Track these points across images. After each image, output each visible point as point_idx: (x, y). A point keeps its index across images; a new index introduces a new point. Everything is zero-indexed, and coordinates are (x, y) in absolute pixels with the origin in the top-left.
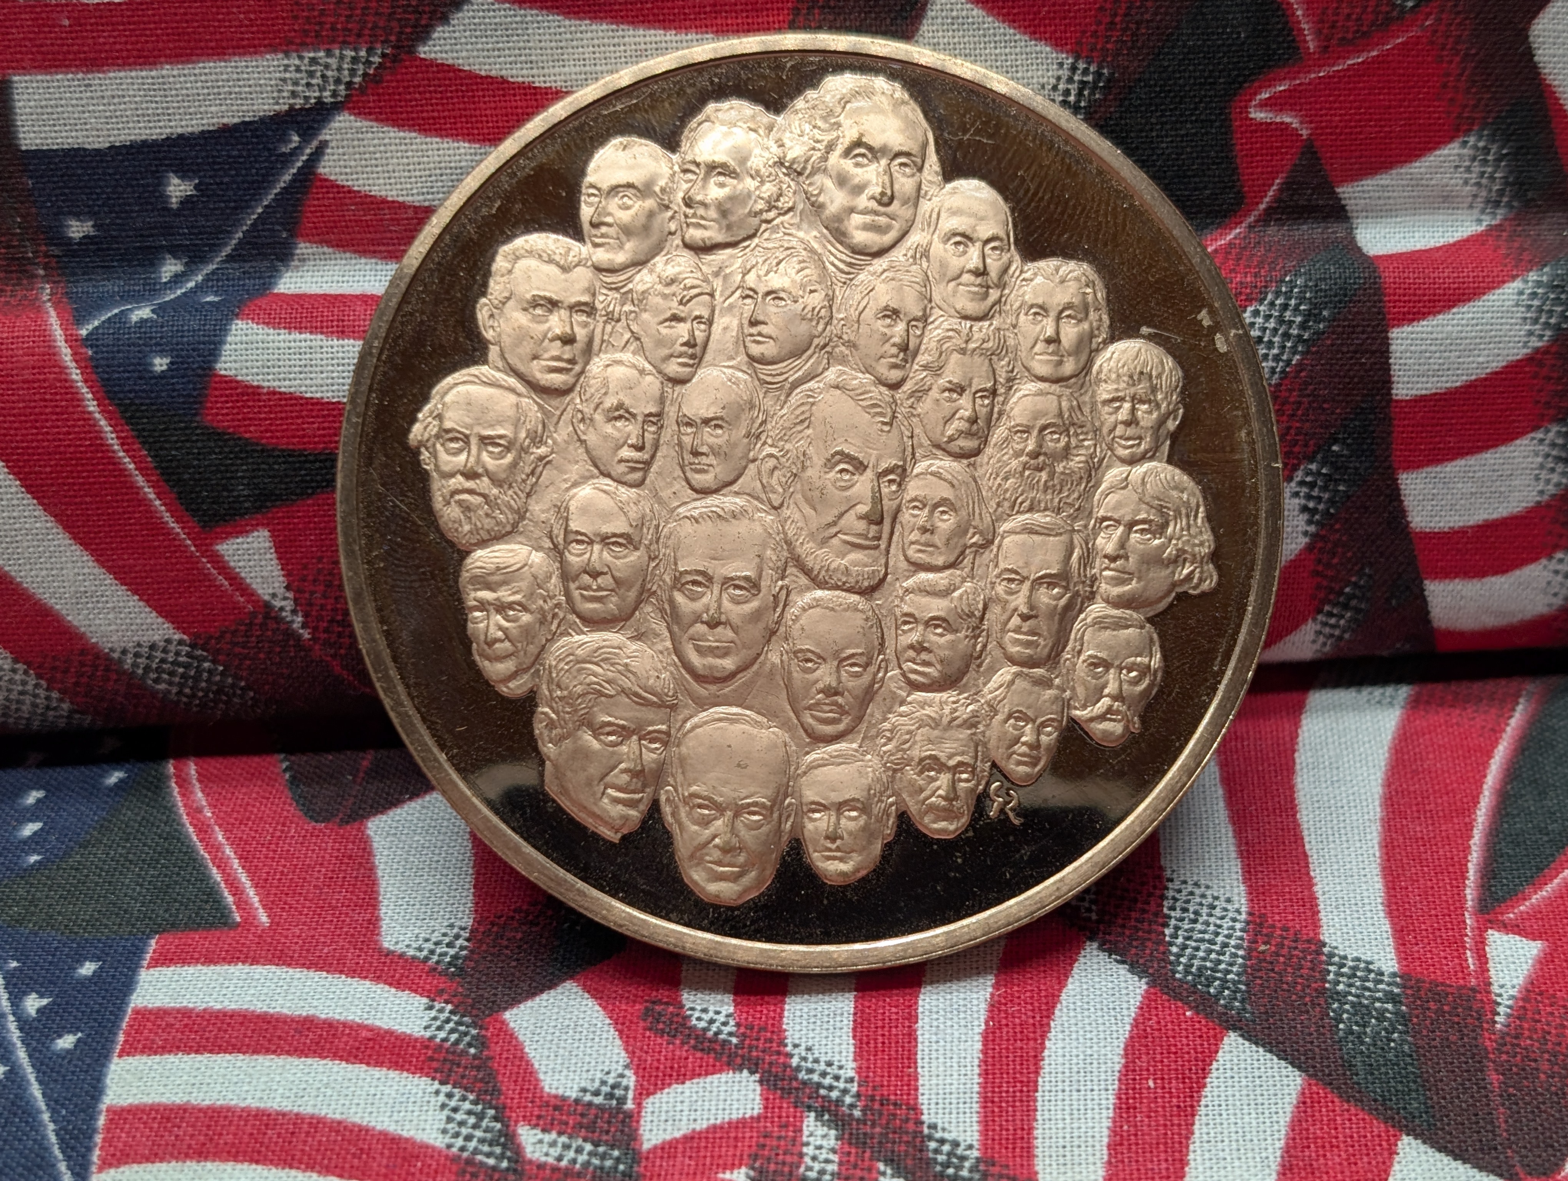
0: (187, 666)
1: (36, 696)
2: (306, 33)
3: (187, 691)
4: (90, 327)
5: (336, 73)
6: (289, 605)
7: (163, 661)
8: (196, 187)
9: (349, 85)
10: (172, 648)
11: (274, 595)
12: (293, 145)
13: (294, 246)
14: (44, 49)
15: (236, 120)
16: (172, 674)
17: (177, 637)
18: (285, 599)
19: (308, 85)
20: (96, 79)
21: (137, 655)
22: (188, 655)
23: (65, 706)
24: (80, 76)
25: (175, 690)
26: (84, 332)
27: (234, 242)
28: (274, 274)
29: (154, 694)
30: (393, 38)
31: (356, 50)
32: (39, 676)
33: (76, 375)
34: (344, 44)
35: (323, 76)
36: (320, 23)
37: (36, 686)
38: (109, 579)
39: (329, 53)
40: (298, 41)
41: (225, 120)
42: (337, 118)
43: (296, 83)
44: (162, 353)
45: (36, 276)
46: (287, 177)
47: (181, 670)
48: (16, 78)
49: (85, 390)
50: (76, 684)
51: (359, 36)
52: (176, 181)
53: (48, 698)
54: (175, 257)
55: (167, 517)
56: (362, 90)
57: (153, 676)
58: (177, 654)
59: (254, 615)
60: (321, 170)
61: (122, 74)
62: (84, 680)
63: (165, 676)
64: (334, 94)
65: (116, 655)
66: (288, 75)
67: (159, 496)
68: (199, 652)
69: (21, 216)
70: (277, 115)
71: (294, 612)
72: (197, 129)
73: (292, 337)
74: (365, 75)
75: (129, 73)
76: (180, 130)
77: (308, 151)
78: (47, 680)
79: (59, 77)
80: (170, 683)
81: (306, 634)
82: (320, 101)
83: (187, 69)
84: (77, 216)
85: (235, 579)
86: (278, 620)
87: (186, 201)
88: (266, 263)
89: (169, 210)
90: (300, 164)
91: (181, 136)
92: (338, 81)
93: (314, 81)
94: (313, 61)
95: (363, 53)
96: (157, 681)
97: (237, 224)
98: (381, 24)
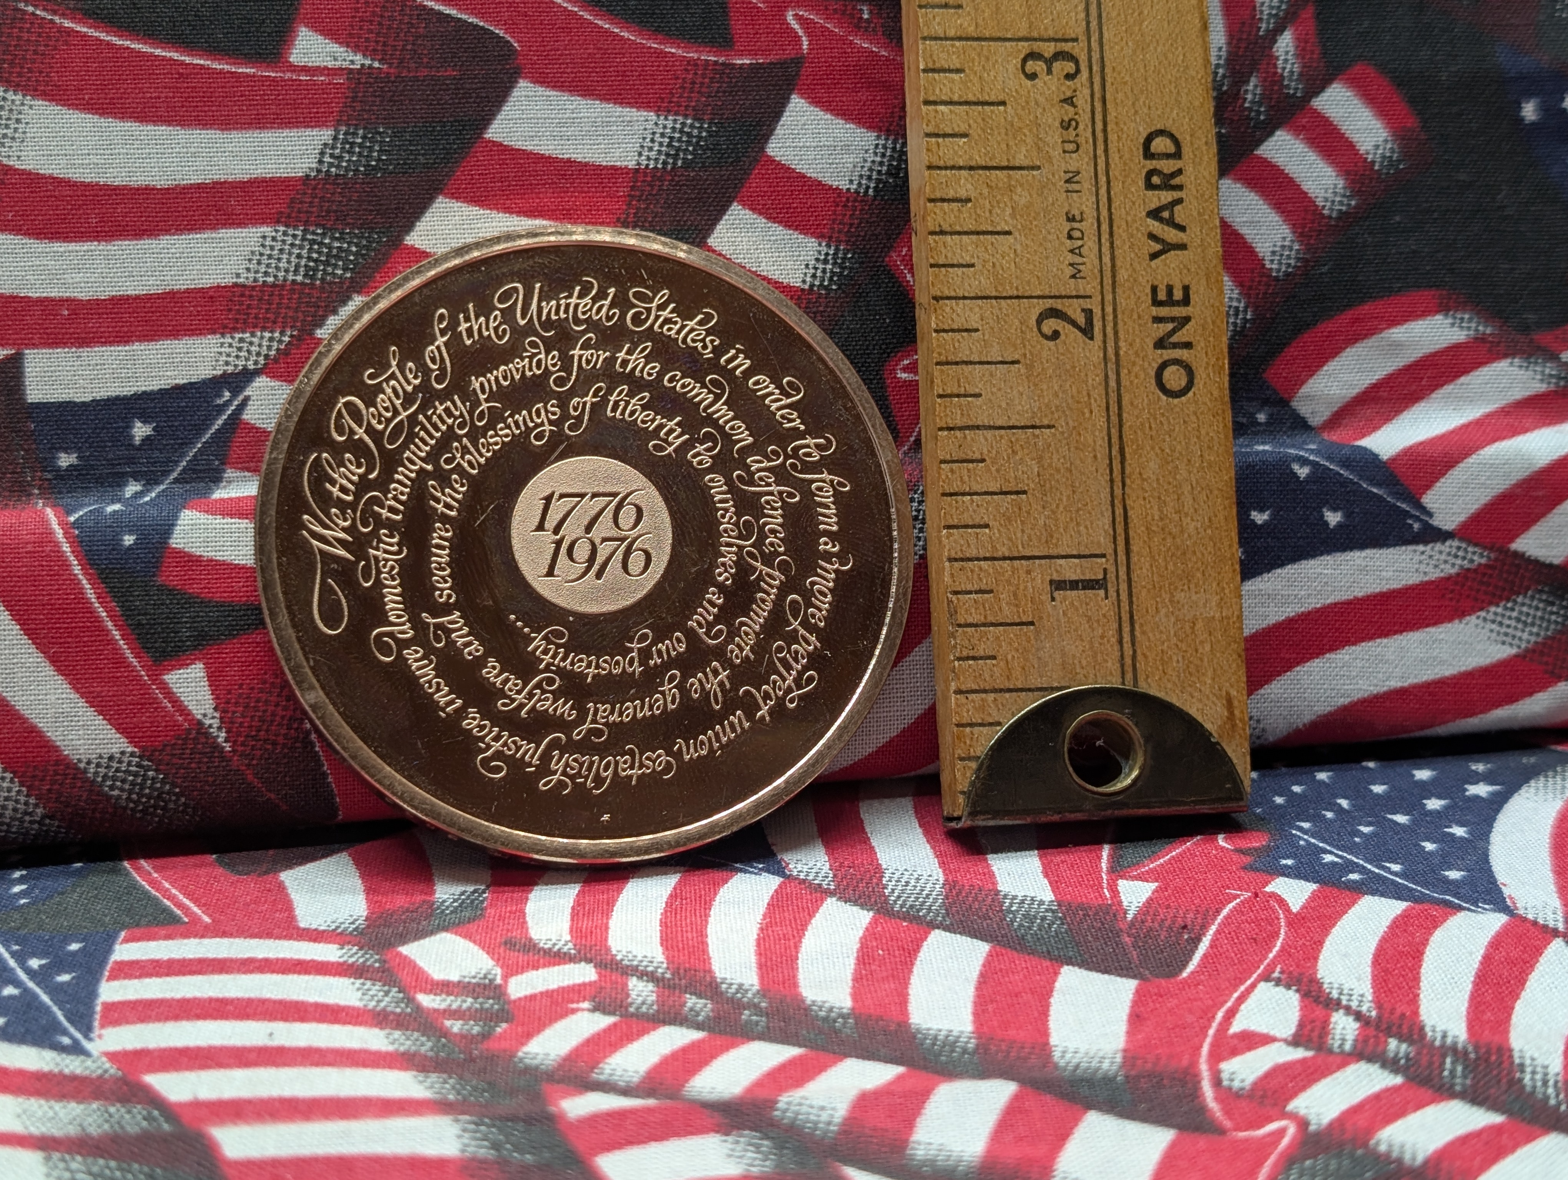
0: (136, 775)
1: (17, 801)
2: (237, 321)
3: (134, 796)
4: (77, 516)
5: (257, 349)
6: (216, 723)
7: (118, 770)
8: (154, 429)
9: (267, 356)
10: (126, 759)
11: (205, 715)
12: (225, 399)
13: (224, 471)
14: (49, 331)
15: (185, 381)
16: (123, 781)
17: (129, 750)
18: (213, 718)
19: (237, 357)
20: (85, 352)
21: (98, 765)
22: (138, 765)
23: (39, 811)
24: (74, 350)
25: (125, 796)
26: (72, 519)
27: (180, 468)
28: (210, 491)
29: (109, 798)
30: (299, 324)
31: (271, 332)
32: (22, 784)
33: (66, 548)
34: (264, 329)
35: (249, 351)
36: (248, 314)
37: (19, 792)
38: (82, 703)
39: (253, 335)
40: (231, 326)
41: (177, 381)
42: (258, 379)
43: (228, 355)
44: (130, 533)
45: (32, 494)
46: (220, 422)
47: (131, 778)
48: (27, 351)
49: (72, 558)
50: (49, 790)
51: (274, 322)
52: (139, 424)
53: (26, 804)
54: (136, 480)
55: (128, 654)
56: (276, 360)
57: (109, 783)
58: (129, 764)
59: (188, 731)
60: (244, 417)
61: (104, 349)
62: (56, 787)
63: (118, 783)
64: (256, 363)
65: (82, 765)
66: (223, 350)
67: (123, 637)
68: (146, 763)
69: (24, 450)
70: (215, 377)
71: (219, 729)
72: (156, 388)
73: (225, 521)
74: (278, 350)
75: (109, 348)
76: (144, 389)
77: (236, 403)
78: (27, 787)
79: (59, 350)
80: (122, 790)
81: (228, 747)
82: (245, 368)
83: (152, 345)
84: (66, 450)
85: (176, 702)
86: (207, 735)
87: (147, 439)
88: (202, 484)
89: (133, 446)
90: (229, 412)
91: (144, 393)
92: (258, 354)
93: (242, 354)
94: (241, 340)
95: (277, 335)
96: (112, 788)
97: (183, 455)
98: (291, 314)
